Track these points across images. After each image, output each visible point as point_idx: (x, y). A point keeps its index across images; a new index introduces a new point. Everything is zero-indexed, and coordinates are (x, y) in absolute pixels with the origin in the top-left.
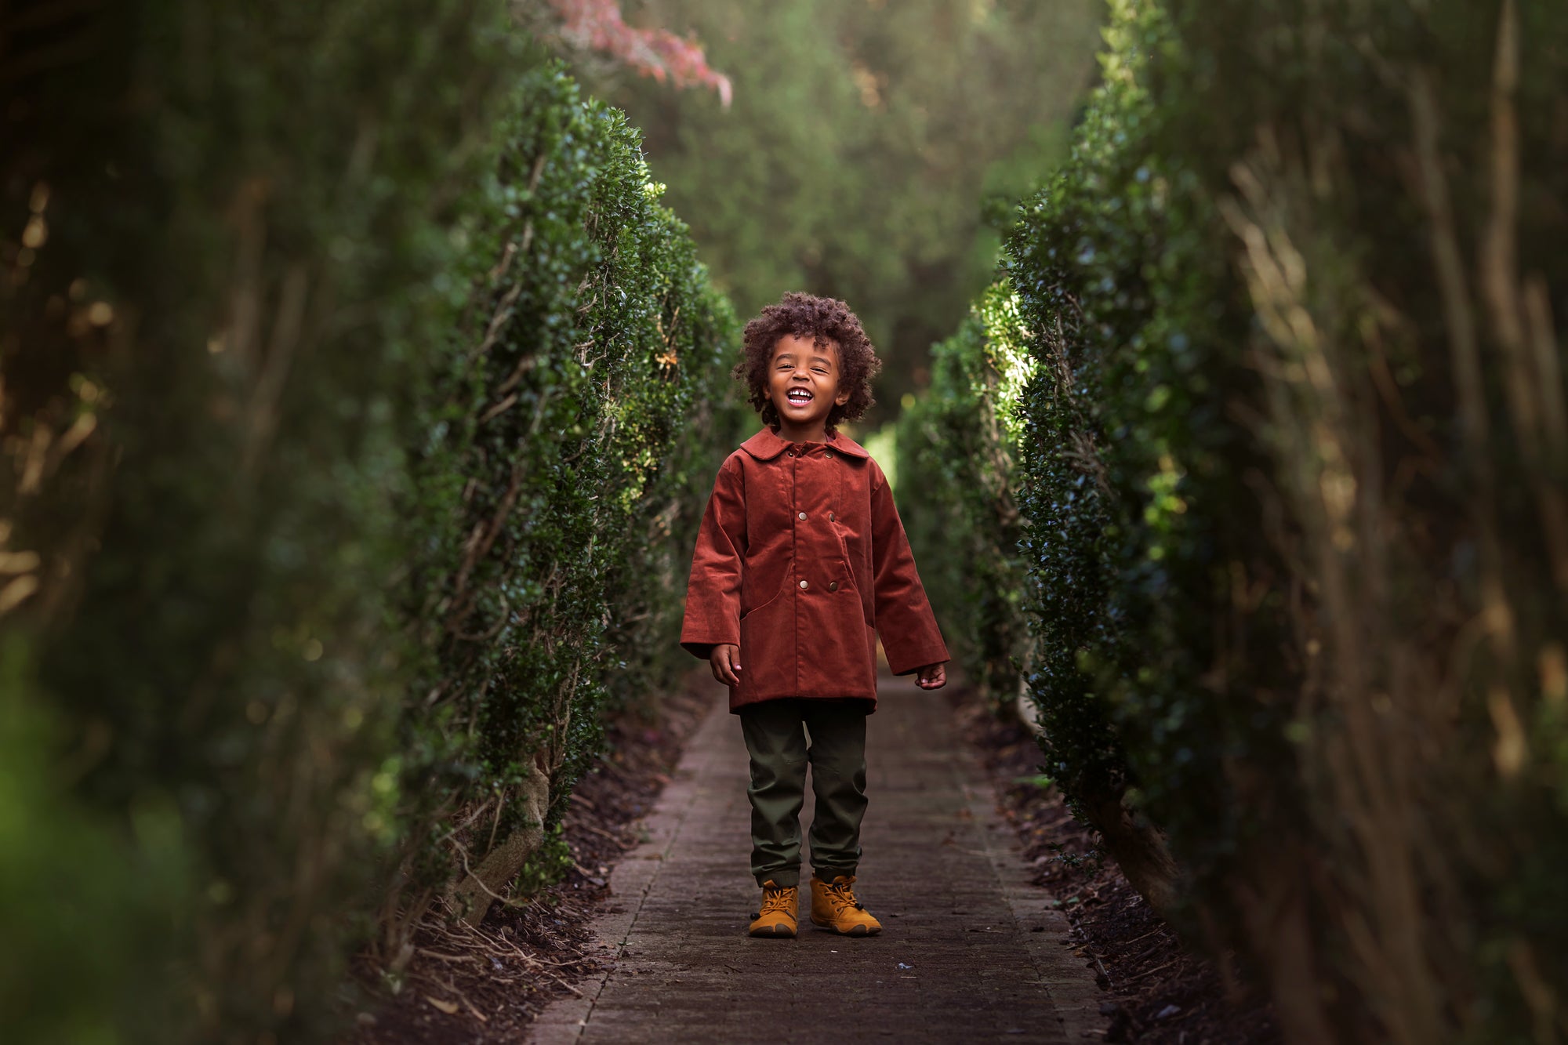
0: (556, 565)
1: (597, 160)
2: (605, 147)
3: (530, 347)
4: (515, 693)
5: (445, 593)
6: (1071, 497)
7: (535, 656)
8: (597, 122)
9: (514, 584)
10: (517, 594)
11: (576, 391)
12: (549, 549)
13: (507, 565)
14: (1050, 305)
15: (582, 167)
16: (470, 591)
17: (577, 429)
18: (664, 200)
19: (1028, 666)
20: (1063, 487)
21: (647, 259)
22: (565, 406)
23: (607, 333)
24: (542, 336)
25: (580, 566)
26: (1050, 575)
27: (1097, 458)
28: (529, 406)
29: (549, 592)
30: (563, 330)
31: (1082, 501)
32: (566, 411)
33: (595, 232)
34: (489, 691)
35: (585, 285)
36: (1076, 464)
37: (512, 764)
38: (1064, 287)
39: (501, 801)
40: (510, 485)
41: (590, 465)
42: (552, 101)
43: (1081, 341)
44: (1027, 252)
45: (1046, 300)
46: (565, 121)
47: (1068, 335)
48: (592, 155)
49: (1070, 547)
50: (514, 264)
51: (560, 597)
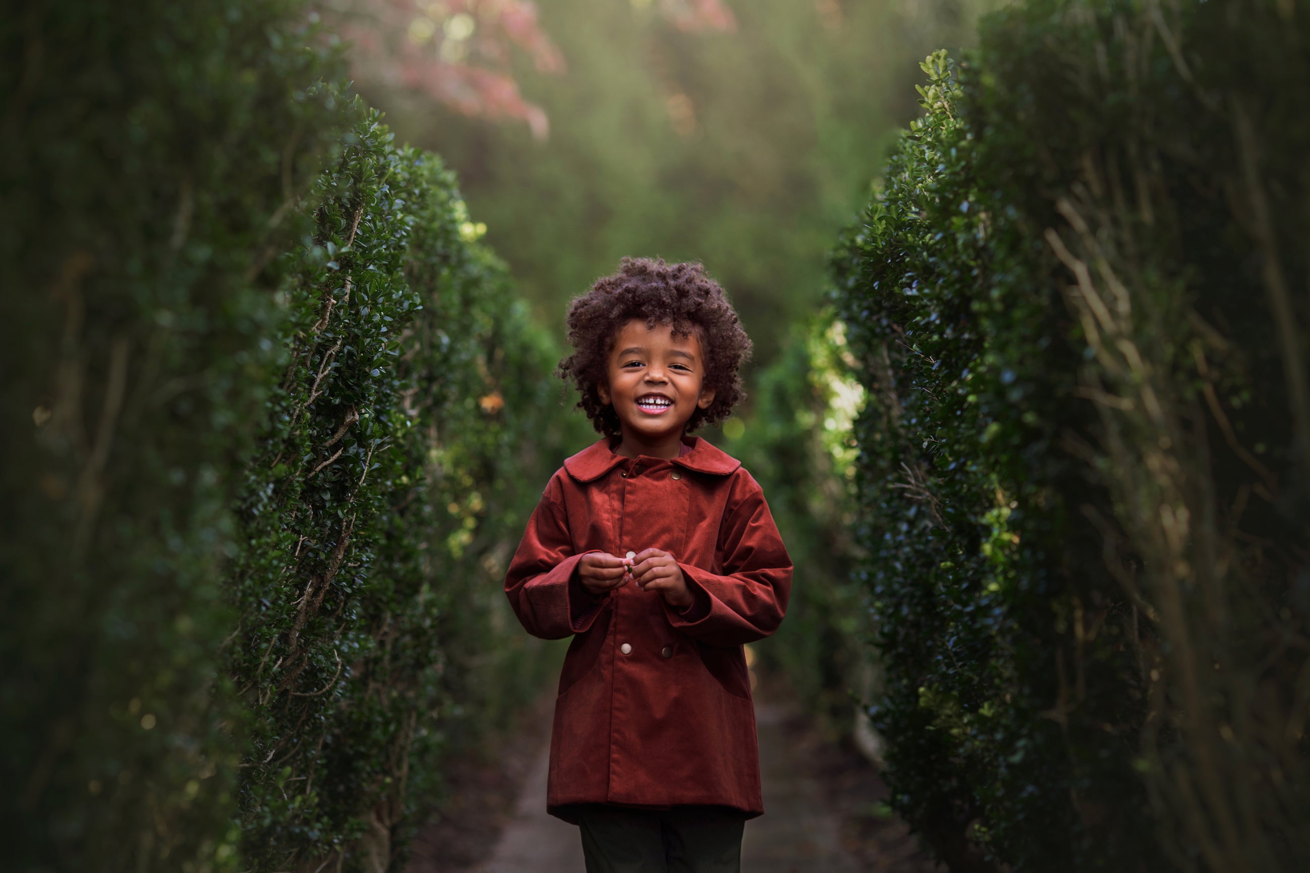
0: (388, 618)
1: (415, 207)
2: (422, 195)
3: (355, 400)
4: (351, 747)
5: (278, 652)
6: (904, 527)
7: (371, 710)
8: (414, 169)
9: (348, 639)
10: (350, 647)
11: (402, 441)
12: (381, 600)
13: (339, 619)
14: (874, 334)
15: (400, 216)
16: (303, 648)
17: (405, 479)
18: (483, 241)
19: (865, 700)
20: (895, 517)
21: (467, 302)
22: (392, 457)
23: (430, 379)
24: (368, 388)
25: (412, 616)
26: (886, 606)
27: (928, 488)
28: (356, 459)
29: (382, 644)
30: (386, 381)
31: (915, 532)
32: (393, 461)
33: (414, 279)
34: (325, 746)
35: (407, 333)
36: (908, 495)
37: (351, 820)
38: (888, 316)
39: (341, 857)
40: (340, 541)
41: (417, 513)
42: (367, 152)
43: (908, 370)
44: (851, 282)
45: (872, 331)
46: (381, 171)
47: (896, 365)
48: (409, 203)
49: (905, 578)
50: (336, 318)
51: (394, 647)
